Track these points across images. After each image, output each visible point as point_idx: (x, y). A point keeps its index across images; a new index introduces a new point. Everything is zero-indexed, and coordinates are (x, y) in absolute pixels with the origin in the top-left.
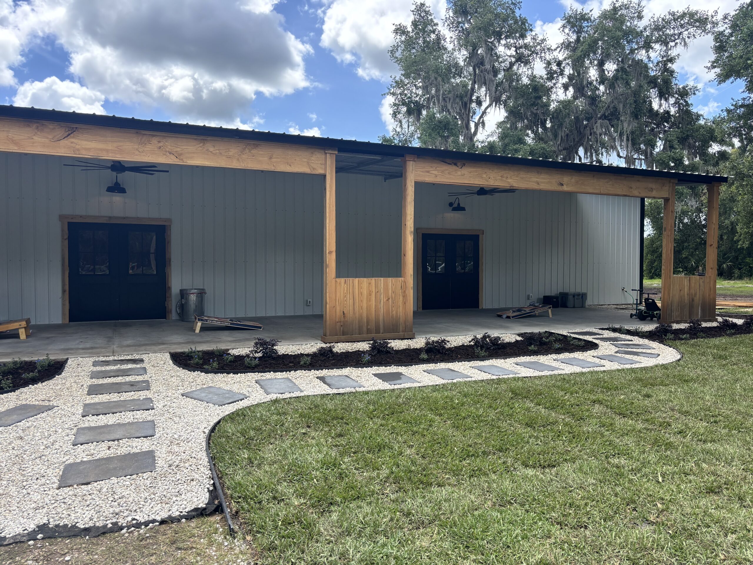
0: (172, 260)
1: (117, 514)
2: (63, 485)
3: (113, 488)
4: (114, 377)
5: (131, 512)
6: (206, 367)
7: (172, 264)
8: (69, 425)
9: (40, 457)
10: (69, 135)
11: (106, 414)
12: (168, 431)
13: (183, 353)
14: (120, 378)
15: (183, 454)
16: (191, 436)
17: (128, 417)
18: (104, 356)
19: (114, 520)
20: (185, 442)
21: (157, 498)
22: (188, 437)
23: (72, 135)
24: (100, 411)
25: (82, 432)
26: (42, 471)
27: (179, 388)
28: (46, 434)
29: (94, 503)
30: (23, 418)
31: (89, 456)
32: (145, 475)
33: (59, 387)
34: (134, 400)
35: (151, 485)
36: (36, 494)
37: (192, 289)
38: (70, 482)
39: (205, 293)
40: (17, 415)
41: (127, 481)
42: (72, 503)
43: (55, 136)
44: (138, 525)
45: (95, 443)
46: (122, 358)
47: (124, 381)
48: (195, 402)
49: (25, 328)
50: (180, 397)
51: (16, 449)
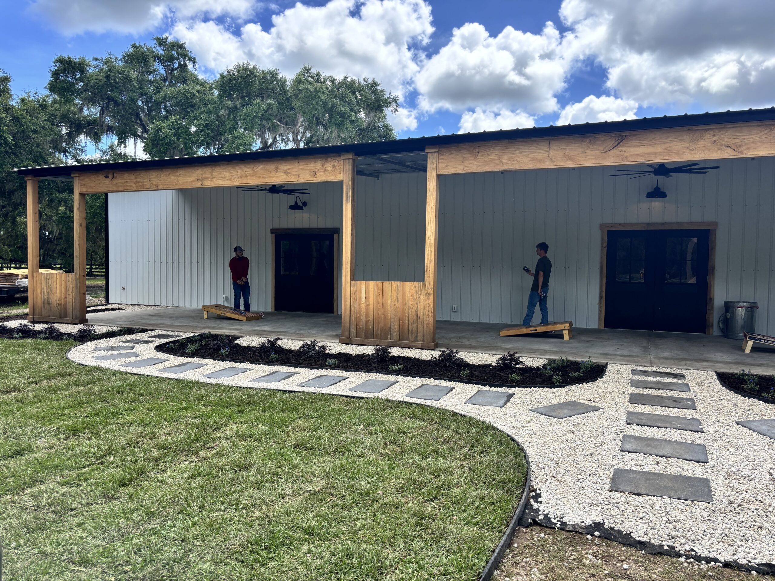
0: (716, 268)
1: (673, 538)
2: (615, 489)
3: (666, 507)
4: (655, 389)
5: (689, 540)
6: (765, 395)
7: (716, 272)
8: (615, 429)
9: (591, 455)
10: (619, 143)
11: (650, 427)
12: (724, 462)
13: (732, 375)
14: (661, 391)
15: (745, 493)
16: (753, 473)
17: (675, 435)
18: (642, 366)
19: (671, 544)
20: (746, 479)
21: (717, 535)
22: (750, 474)
23: (621, 144)
24: (644, 422)
25: (628, 439)
26: (594, 469)
27: (733, 414)
28: (595, 434)
29: (648, 518)
30: (573, 414)
31: (638, 467)
32: (701, 504)
33: (602, 390)
34: (678, 417)
35: (709, 518)
36: (590, 490)
37: (740, 302)
38: (621, 488)
39: (757, 307)
40: (568, 410)
41: (681, 505)
42: (626, 511)
43: (605, 147)
44: (698, 559)
45: (642, 454)
46: (661, 371)
47: (665, 395)
48: (754, 434)
49: (568, 329)
50: (734, 424)
51: (569, 441)
